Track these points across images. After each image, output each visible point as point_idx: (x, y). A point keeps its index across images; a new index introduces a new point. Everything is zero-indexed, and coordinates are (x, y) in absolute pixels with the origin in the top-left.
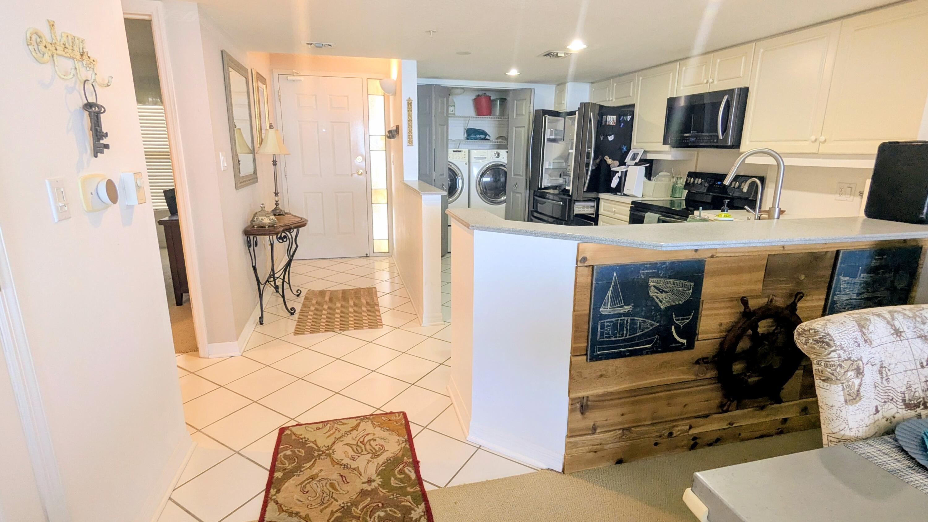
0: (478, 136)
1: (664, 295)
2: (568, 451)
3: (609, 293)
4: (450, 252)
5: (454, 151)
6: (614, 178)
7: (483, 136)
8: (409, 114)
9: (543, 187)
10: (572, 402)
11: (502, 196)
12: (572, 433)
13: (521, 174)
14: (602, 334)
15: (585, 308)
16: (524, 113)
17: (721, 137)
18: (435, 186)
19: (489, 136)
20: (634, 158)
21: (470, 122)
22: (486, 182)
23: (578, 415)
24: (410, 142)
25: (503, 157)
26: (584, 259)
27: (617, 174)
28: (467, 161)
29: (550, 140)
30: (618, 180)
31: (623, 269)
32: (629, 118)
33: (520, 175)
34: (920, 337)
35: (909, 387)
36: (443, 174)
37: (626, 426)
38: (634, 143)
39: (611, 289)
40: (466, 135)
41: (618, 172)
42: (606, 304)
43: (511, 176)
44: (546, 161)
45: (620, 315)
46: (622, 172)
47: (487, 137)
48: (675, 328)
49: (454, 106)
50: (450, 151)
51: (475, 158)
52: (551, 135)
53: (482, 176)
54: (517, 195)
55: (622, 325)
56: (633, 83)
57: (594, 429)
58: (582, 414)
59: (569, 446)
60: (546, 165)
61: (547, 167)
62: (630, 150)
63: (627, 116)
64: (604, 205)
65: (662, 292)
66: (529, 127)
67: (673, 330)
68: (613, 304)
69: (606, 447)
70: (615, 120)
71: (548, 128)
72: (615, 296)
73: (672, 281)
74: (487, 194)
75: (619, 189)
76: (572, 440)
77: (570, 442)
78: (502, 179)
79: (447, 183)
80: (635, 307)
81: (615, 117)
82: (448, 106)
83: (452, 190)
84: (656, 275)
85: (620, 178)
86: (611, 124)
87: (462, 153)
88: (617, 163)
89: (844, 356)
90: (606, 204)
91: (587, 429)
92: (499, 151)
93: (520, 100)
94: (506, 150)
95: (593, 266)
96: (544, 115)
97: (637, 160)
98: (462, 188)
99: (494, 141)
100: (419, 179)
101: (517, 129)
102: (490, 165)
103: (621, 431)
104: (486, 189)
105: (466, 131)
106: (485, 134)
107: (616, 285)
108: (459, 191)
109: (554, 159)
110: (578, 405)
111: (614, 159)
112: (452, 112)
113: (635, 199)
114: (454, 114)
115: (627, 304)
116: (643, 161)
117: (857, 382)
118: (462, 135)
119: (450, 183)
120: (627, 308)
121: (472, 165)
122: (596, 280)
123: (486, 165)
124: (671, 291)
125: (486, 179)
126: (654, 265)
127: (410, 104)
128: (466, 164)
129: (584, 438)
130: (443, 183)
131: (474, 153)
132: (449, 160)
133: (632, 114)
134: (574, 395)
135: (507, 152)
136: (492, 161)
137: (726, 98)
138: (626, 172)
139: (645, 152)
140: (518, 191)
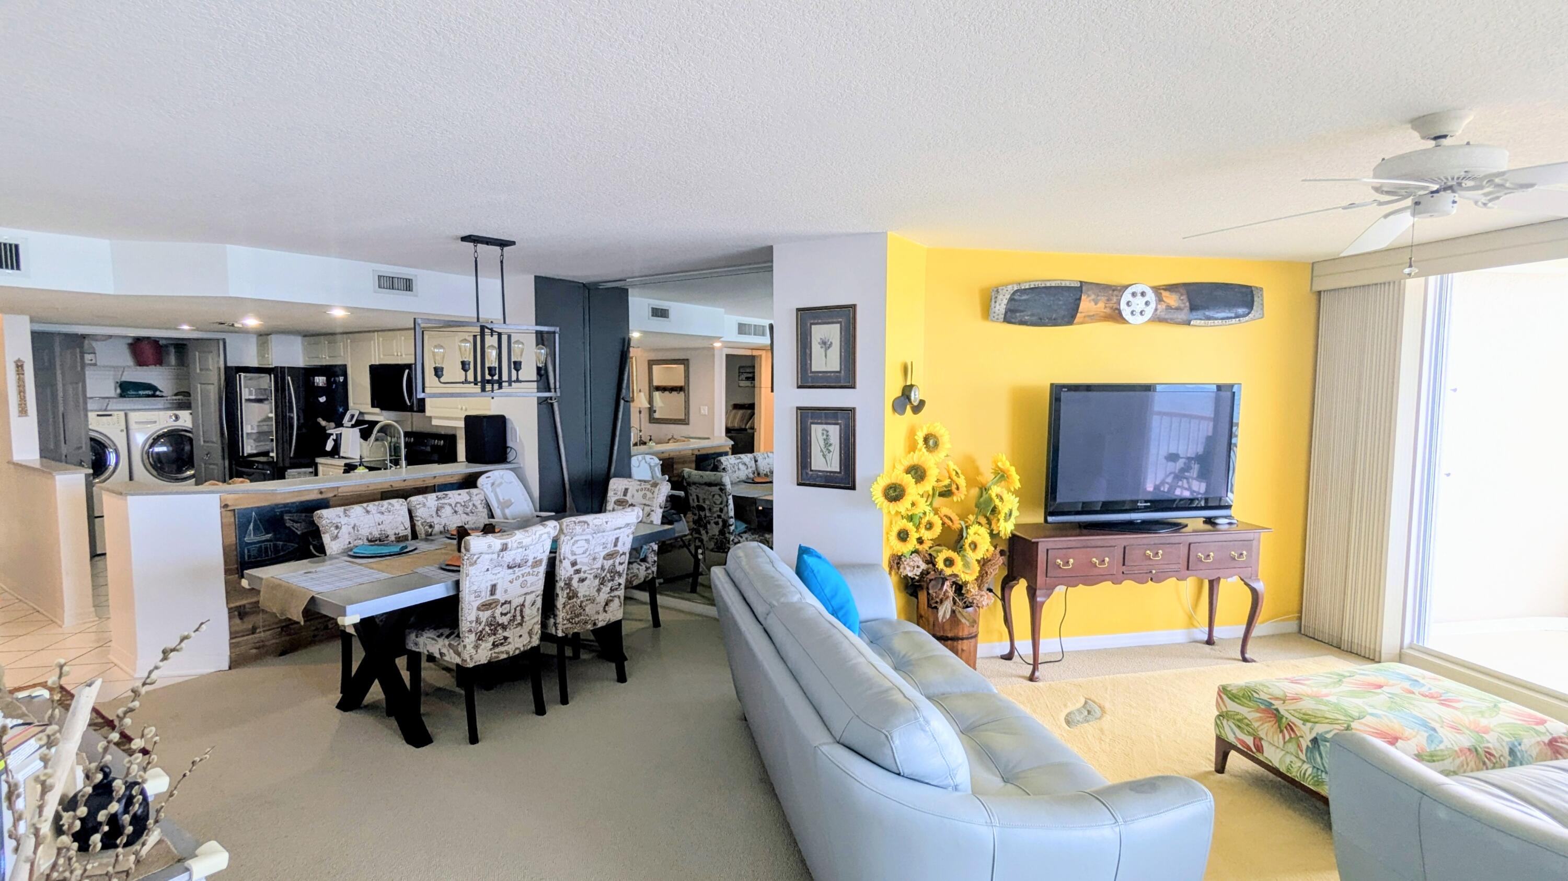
0: (141, 392)
1: (299, 524)
2: (233, 650)
3: (251, 527)
4: (104, 554)
5: (98, 415)
6: (329, 441)
7: (150, 393)
8: (19, 379)
9: (245, 455)
10: (231, 611)
11: (187, 469)
12: (233, 635)
13: (214, 440)
14: (249, 556)
15: (232, 539)
16: (211, 368)
17: (409, 404)
18: (66, 462)
19: (161, 391)
20: (351, 420)
21: (125, 373)
22: (158, 453)
23: (237, 621)
24: (23, 411)
25: (185, 420)
26: (226, 506)
27: (332, 437)
28: (124, 427)
29: (248, 400)
30: (333, 443)
31: (260, 511)
32: (342, 379)
33: (213, 442)
34: (379, 513)
35: (371, 534)
36: (81, 447)
37: (284, 624)
38: (351, 404)
39: (252, 524)
40: (119, 391)
41: (332, 434)
42: (250, 535)
43: (199, 442)
44: (246, 424)
45: (264, 541)
46: (337, 435)
47: (158, 393)
48: (314, 548)
49: (95, 353)
50: (92, 416)
51: (136, 422)
52: (250, 394)
53: (152, 446)
54: (211, 467)
55: (266, 548)
56: (344, 345)
57: (254, 630)
58: (241, 619)
59: (232, 646)
60: (247, 429)
61: (249, 431)
62: (348, 410)
63: (338, 376)
64: (323, 471)
65: (297, 522)
66: (220, 385)
67: (311, 547)
68: (255, 535)
69: (267, 643)
70: (325, 381)
71: (245, 387)
72: (256, 528)
73: (304, 515)
74: (164, 469)
75: (335, 452)
76: (234, 641)
77: (233, 643)
78: (187, 448)
79: (89, 457)
80: (275, 534)
81: (324, 378)
82: (82, 354)
83: (99, 466)
84: (289, 512)
85: (335, 441)
86: (321, 385)
87: (114, 418)
88: (333, 425)
89: (328, 521)
90: (325, 469)
91: (248, 630)
92: (177, 412)
93: (204, 352)
94: (190, 411)
95: (234, 510)
96: (237, 373)
97: (353, 422)
98: (117, 464)
99: (169, 398)
100: (41, 457)
101: (203, 386)
102: (166, 430)
103: (280, 629)
104: (160, 462)
105: (118, 385)
106: (155, 389)
107: (255, 520)
108: (111, 468)
109: (259, 422)
110: (236, 613)
111: (329, 421)
112: (90, 362)
113: (348, 461)
114: (95, 365)
115: (267, 533)
116: (358, 423)
117: (336, 532)
118: (112, 390)
119: (94, 458)
120: (269, 536)
121: (131, 432)
122: (239, 518)
123: (156, 432)
124: (304, 521)
125: (161, 449)
126: (285, 505)
127: (19, 366)
128: (122, 431)
129: (245, 638)
130: (83, 459)
131: (133, 416)
132: (90, 427)
133: (345, 375)
134: (232, 605)
135: (191, 414)
136: (166, 425)
137: (407, 371)
138: (341, 434)
139: (361, 413)
140: (211, 461)
